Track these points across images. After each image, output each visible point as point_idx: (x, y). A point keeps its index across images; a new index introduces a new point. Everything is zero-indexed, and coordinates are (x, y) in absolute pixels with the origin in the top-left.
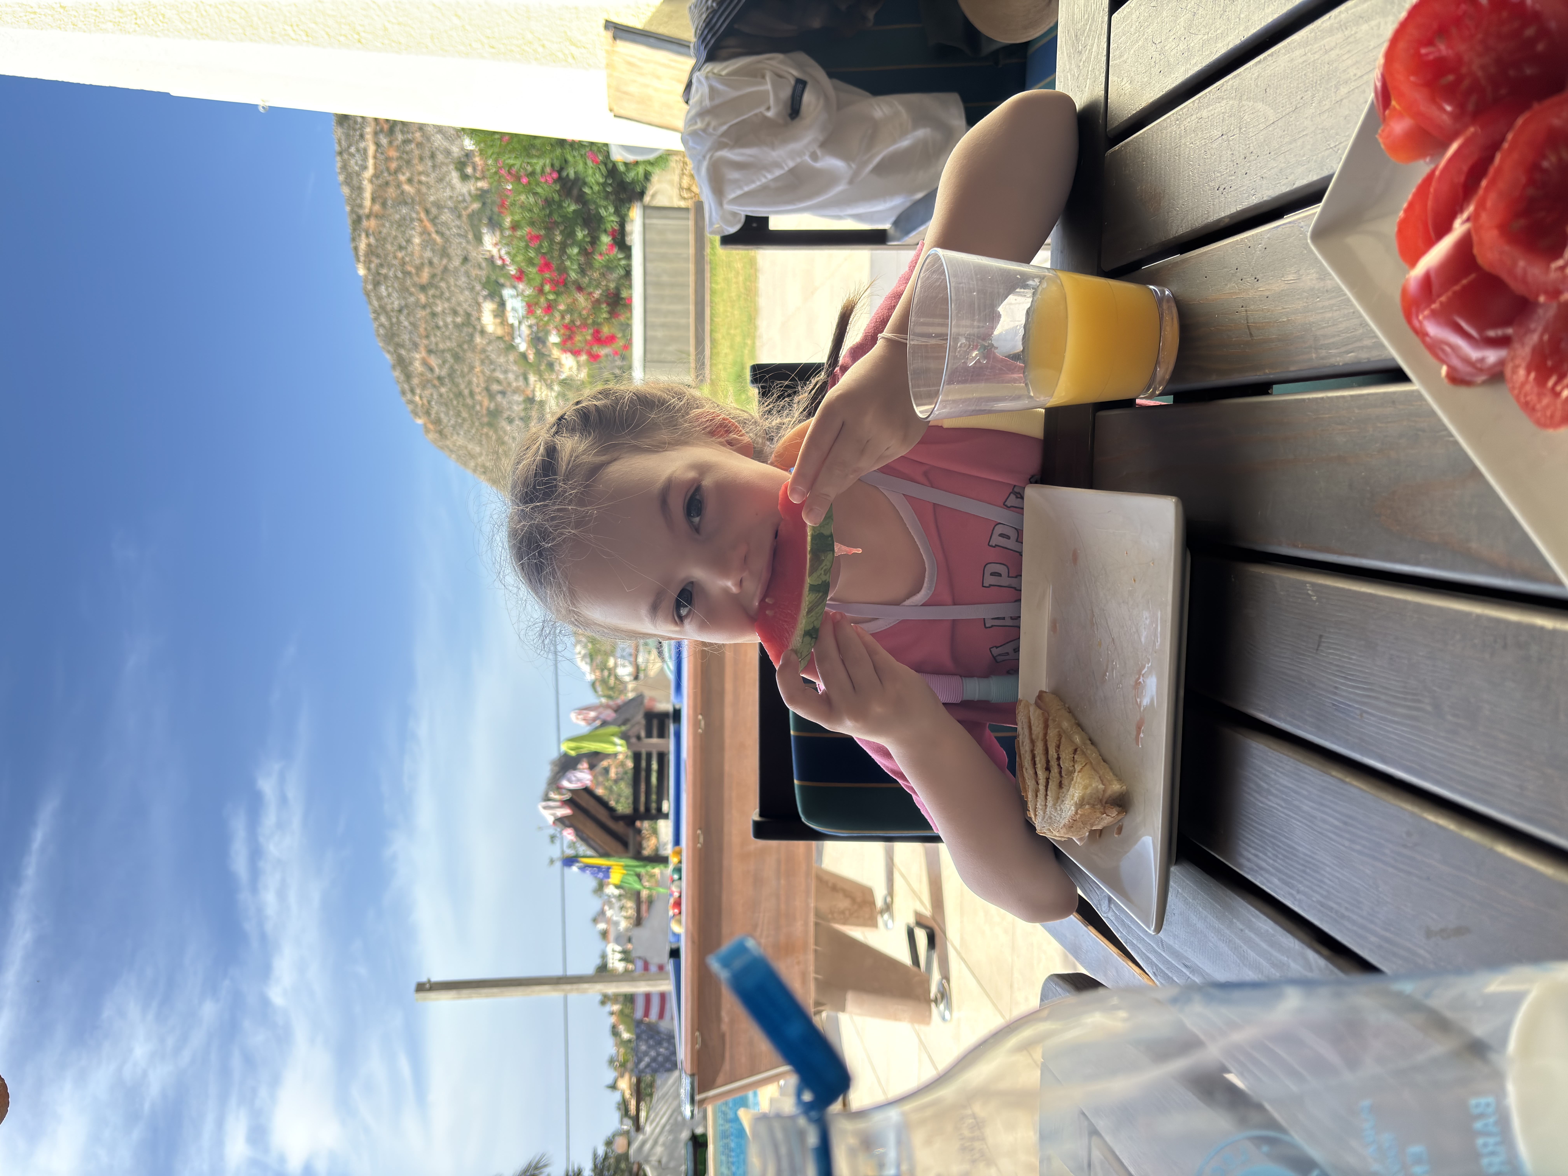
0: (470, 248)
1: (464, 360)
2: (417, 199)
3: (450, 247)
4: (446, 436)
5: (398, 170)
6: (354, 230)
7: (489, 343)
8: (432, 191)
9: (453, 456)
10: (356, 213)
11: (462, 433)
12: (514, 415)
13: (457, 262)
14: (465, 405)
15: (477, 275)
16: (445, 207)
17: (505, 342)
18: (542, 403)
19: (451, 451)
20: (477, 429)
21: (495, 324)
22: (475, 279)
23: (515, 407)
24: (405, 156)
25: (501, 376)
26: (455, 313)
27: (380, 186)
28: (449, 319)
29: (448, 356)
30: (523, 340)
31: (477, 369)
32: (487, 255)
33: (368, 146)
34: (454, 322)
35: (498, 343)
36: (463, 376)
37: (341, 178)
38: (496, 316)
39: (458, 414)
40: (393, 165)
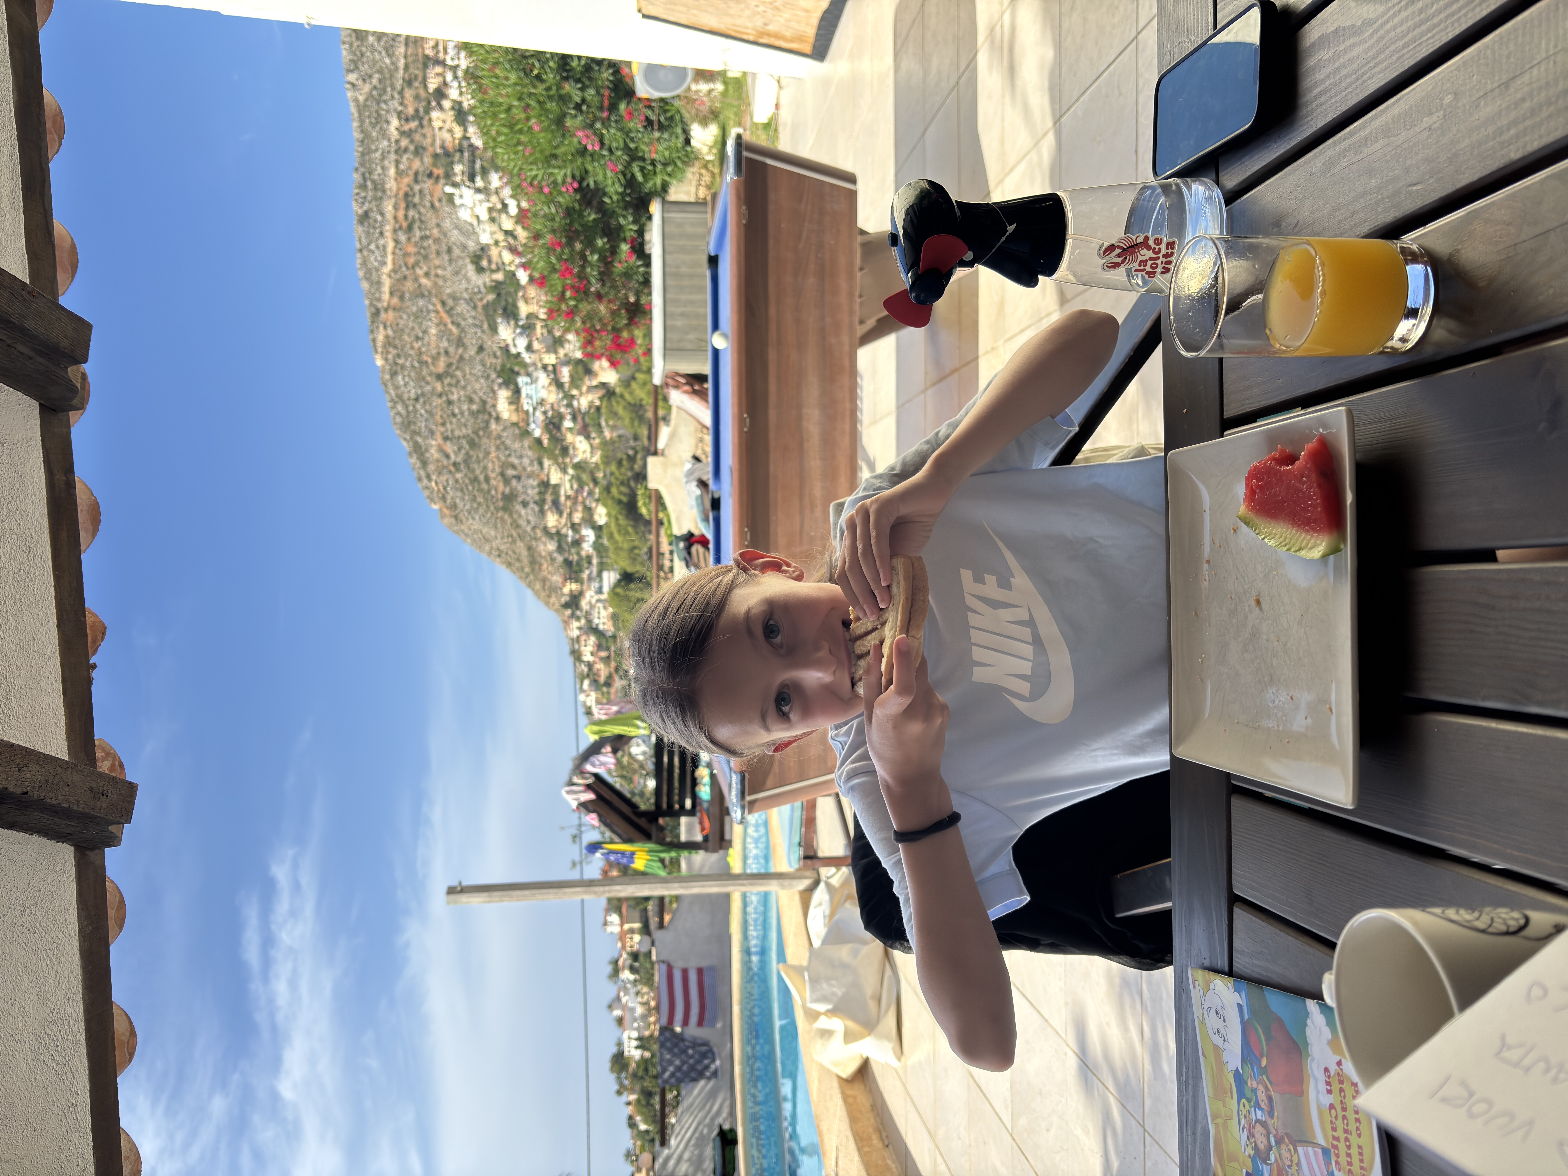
0: (485, 337)
1: (479, 446)
2: (434, 291)
3: (465, 336)
4: (461, 521)
5: (416, 264)
6: (373, 322)
7: (504, 429)
8: (449, 283)
9: (469, 540)
10: (375, 306)
11: (477, 518)
12: (528, 499)
13: (472, 351)
14: (480, 490)
15: (491, 364)
16: (460, 299)
17: (519, 428)
18: (557, 487)
19: (467, 535)
20: (492, 514)
21: (509, 410)
22: (490, 367)
23: (530, 492)
24: (422, 251)
25: (516, 461)
26: (471, 401)
27: (398, 280)
28: (465, 407)
29: (464, 442)
30: (538, 426)
31: (493, 455)
32: (502, 345)
33: (387, 242)
34: (469, 409)
35: (512, 430)
36: (478, 461)
37: (361, 274)
38: (511, 403)
39: (474, 499)
40: (411, 260)
